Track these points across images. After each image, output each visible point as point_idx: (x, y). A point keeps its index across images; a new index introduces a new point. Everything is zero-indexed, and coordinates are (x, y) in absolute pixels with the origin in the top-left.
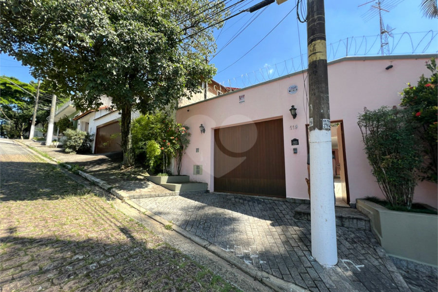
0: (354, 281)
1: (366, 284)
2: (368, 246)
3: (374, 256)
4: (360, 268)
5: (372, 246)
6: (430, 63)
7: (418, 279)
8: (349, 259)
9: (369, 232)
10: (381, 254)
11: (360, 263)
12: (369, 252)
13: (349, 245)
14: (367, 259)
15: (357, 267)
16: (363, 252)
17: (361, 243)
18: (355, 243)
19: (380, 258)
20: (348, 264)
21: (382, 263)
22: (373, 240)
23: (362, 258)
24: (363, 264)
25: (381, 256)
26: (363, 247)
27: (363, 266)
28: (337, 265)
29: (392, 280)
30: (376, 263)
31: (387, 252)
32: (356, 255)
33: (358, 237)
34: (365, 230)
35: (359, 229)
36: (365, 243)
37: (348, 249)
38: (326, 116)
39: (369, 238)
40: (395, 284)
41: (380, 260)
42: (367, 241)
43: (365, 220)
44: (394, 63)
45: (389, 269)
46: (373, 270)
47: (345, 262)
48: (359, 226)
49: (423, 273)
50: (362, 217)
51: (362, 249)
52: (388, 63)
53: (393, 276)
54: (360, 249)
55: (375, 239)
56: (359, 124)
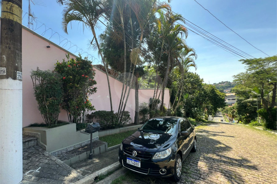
0: (38, 180)
1: (45, 176)
2: (38, 155)
3: (44, 158)
4: (39, 170)
5: (41, 153)
6: (67, 55)
7: (63, 157)
8: (29, 170)
9: (37, 146)
10: (47, 155)
11: (37, 167)
12: (41, 158)
13: (26, 161)
14: (40, 163)
15: (36, 171)
16: (37, 160)
17: (34, 156)
18: (30, 157)
19: (48, 157)
20: (30, 173)
21: (49, 159)
22: (40, 150)
23: (38, 163)
24: (40, 167)
25: (48, 156)
26: (36, 157)
27: (40, 168)
28: (23, 179)
29: (57, 164)
30: (47, 161)
31: (50, 152)
32: (33, 164)
33: (31, 153)
34: (33, 146)
35: (30, 147)
36: (37, 154)
37: (27, 164)
38: (20, 70)
39: (38, 150)
40: (58, 165)
41: (48, 158)
42: (37, 152)
43: (34, 140)
44: (51, 45)
45: (53, 160)
46: (46, 166)
47: (27, 174)
48: (30, 145)
49: (64, 153)
50: (32, 138)
51: (36, 158)
52: (48, 44)
53: (56, 162)
54: (35, 159)
55: (41, 148)
56: (31, 77)
